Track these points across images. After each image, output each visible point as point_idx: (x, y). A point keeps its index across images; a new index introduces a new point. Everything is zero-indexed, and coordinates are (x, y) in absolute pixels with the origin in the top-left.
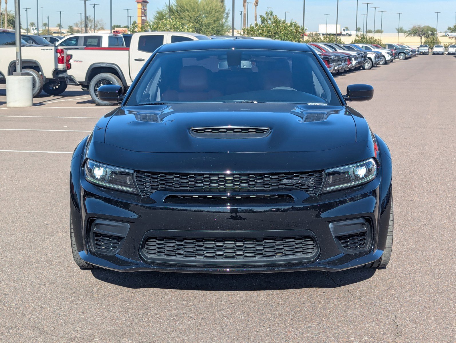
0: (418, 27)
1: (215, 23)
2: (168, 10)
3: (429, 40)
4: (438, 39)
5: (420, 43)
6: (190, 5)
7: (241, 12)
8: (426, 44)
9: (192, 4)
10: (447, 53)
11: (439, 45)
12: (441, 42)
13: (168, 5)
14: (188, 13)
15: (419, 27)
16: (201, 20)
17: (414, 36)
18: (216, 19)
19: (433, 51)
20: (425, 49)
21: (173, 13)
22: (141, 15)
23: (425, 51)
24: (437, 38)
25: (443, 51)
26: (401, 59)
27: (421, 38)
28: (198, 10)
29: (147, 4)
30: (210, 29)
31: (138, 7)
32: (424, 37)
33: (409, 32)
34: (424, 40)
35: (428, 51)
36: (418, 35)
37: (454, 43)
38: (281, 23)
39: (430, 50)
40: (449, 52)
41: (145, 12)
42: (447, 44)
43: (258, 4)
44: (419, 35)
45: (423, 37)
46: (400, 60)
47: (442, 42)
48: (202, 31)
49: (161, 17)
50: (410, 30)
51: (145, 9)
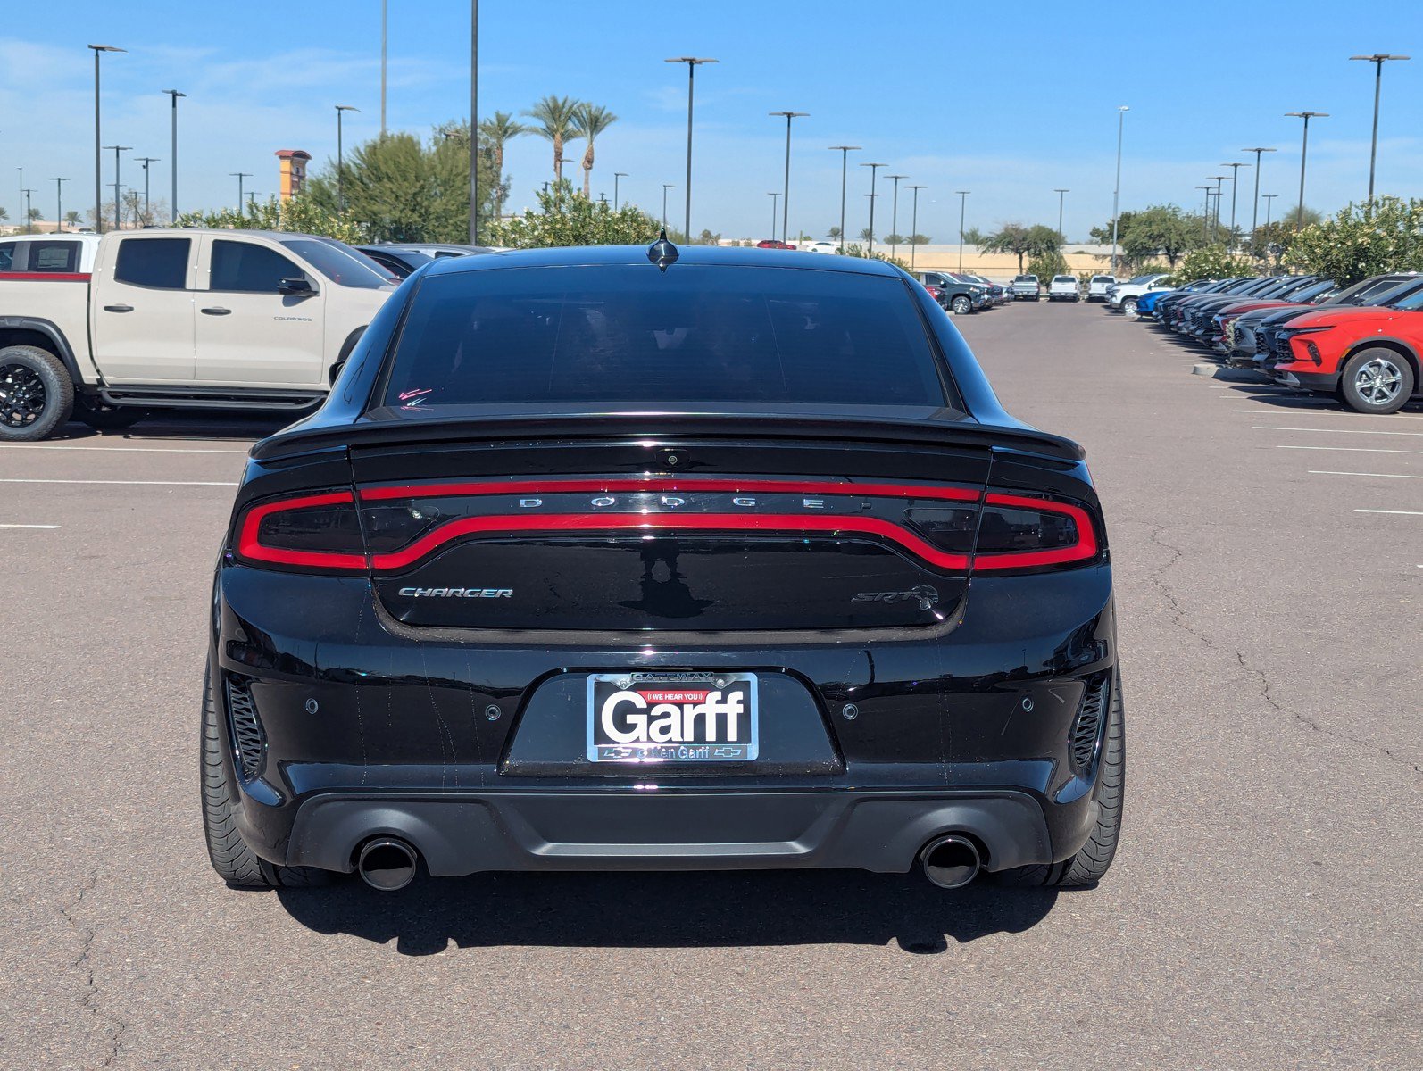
0: (1013, 229)
1: (463, 211)
2: (337, 177)
3: (1041, 262)
4: (1065, 262)
5: (1019, 270)
6: (397, 164)
7: (547, 184)
8: (1034, 273)
9: (402, 160)
10: (1086, 296)
11: (1067, 275)
12: (1070, 269)
13: (336, 163)
14: (389, 185)
15: (1016, 230)
16: (425, 203)
17: (1003, 251)
18: (464, 200)
19: (1051, 291)
20: (1031, 287)
21: (351, 183)
22: (291, 191)
23: (1028, 292)
24: (1062, 257)
25: (1075, 291)
26: (959, 311)
27: (1021, 258)
28: (416, 177)
29: (306, 162)
30: (450, 228)
31: (283, 170)
32: (1029, 255)
33: (990, 243)
34: (1027, 261)
35: (1038, 293)
36: (1013, 250)
37: (1105, 272)
38: (596, 210)
39: (1043, 289)
40: (1090, 295)
41: (302, 182)
42: (1087, 275)
43: (594, 165)
44: (1018, 251)
45: (1025, 254)
46: (956, 313)
47: (1072, 266)
48: (427, 233)
49: (317, 195)
50: (991, 235)
51: (301, 174)
